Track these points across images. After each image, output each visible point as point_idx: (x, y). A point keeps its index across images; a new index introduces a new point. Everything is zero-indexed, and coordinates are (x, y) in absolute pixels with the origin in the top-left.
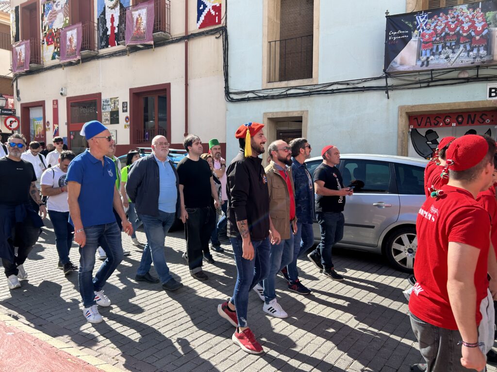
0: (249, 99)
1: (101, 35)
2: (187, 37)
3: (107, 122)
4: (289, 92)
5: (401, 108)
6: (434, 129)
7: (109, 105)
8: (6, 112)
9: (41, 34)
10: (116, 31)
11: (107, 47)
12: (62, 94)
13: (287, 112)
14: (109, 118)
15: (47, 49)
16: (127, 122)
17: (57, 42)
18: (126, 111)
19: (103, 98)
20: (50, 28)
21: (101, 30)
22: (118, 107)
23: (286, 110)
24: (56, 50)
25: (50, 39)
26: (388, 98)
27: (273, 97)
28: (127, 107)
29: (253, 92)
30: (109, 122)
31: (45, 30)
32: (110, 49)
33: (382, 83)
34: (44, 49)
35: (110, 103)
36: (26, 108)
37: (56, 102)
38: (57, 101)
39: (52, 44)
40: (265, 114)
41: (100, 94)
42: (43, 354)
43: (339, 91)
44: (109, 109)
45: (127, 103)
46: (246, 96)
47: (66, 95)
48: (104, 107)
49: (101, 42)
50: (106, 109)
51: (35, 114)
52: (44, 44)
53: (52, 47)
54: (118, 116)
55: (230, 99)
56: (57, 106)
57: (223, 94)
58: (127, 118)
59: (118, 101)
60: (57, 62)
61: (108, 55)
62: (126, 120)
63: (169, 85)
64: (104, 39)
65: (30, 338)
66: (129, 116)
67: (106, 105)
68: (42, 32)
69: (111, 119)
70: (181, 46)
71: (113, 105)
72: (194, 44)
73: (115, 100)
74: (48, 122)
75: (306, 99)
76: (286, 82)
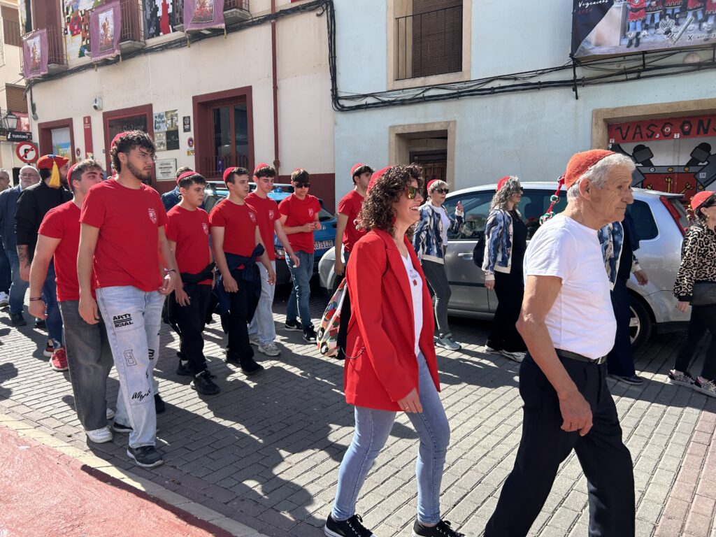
0: (367, 107)
1: (148, 17)
2: (275, 17)
3: (162, 148)
4: (427, 94)
5: (596, 113)
6: (647, 144)
7: (163, 122)
8: (17, 136)
9: (63, 19)
10: (170, 10)
11: (158, 35)
12: (95, 107)
13: (425, 124)
14: (164, 141)
15: (72, 42)
16: (191, 146)
17: (86, 31)
18: (189, 130)
19: (156, 111)
20: (75, 10)
21: (148, 9)
22: (178, 124)
23: (422, 121)
24: (84, 43)
25: (76, 27)
26: (577, 98)
27: (403, 103)
28: (189, 124)
29: (372, 95)
30: (165, 147)
31: (67, 14)
32: (163, 38)
33: (568, 75)
34: (68, 42)
35: (165, 119)
36: (46, 130)
37: (88, 120)
38: (89, 118)
39: (78, 33)
40: (392, 128)
41: (150, 107)
42: (70, 475)
43: (503, 90)
44: (164, 128)
45: (189, 117)
46: (363, 102)
47: (101, 110)
48: (157, 125)
49: (149, 28)
50: (160, 127)
51: (59, 138)
52: (67, 33)
53: (79, 37)
54: (178, 138)
55: (339, 107)
56: (90, 126)
57: (330, 100)
58: (190, 140)
59: (176, 115)
60: (87, 60)
61: (160, 47)
62: (189, 143)
63: (249, 89)
64: (154, 23)
65: (53, 453)
66: (193, 137)
67: (159, 122)
68: (64, 16)
69: (168, 143)
70: (266, 30)
71: (169, 122)
72: (285, 26)
73: (172, 115)
74: (78, 150)
75: (452, 105)
76: (423, 78)
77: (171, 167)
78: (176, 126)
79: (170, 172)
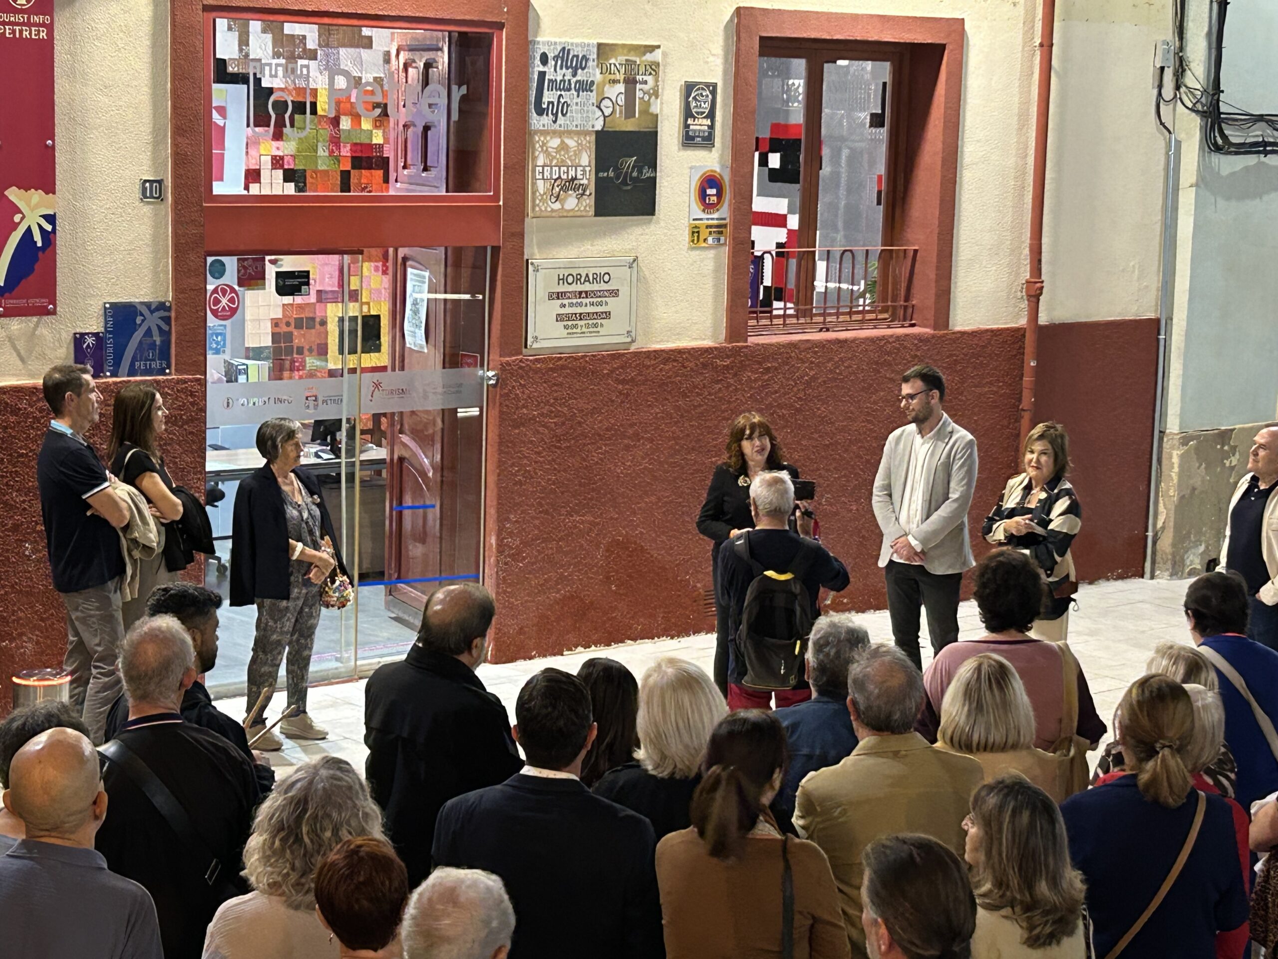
3: (571, 202)
7: (585, 87)
14: (586, 175)
18: (708, 141)
19: (546, 33)
22: (655, 108)
28: (711, 115)
30: (589, 202)
35: (593, 73)
44: (587, 116)
45: (713, 88)
48: (549, 96)
50: (559, 110)
54: (654, 167)
55: (1220, 144)
59: (654, 68)
63: (957, 28)
66: (724, 171)
67: (561, 86)
69: (602, 186)
71: (615, 92)
73: (631, 64)
77: (615, 293)
78: (645, 112)
79: (607, 315)
